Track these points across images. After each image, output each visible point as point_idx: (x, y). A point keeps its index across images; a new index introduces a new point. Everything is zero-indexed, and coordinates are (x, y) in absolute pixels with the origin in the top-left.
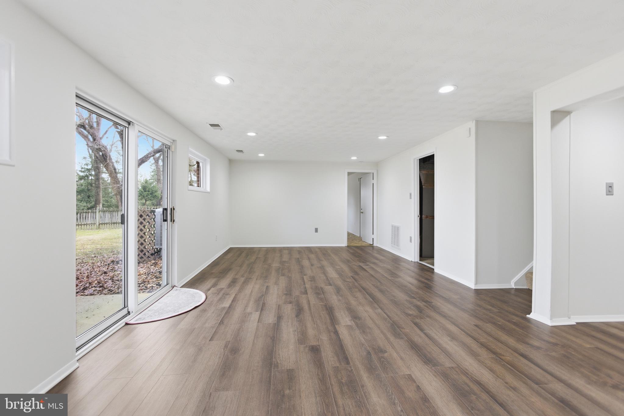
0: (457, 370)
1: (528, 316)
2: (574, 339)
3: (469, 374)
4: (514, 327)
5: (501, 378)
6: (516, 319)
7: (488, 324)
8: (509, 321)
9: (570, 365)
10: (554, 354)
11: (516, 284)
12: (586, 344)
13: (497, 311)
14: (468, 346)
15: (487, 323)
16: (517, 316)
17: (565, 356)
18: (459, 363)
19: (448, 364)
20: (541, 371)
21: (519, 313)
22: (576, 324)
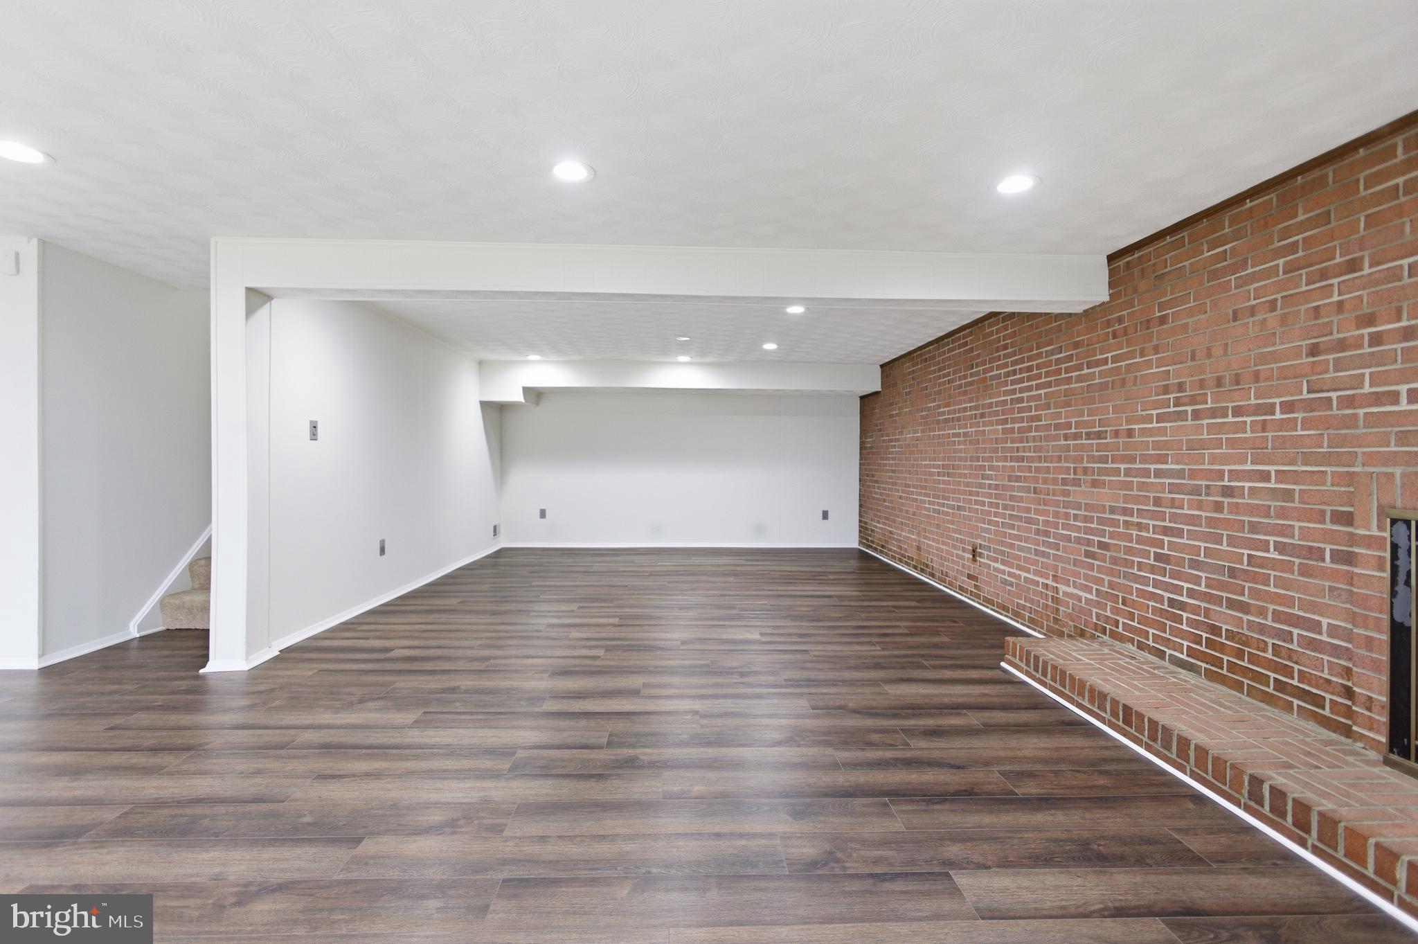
0: (139, 810)
1: (201, 671)
2: (289, 673)
3: (169, 801)
4: (190, 697)
5: (228, 773)
6: (184, 684)
7: (136, 715)
8: (173, 693)
9: (304, 705)
10: (277, 703)
11: (140, 629)
12: (304, 672)
13: (136, 686)
14: (125, 768)
15: (133, 714)
16: (183, 678)
17: (292, 698)
18: (134, 800)
19: (109, 815)
20: (277, 731)
21: (183, 674)
22: (279, 653)
